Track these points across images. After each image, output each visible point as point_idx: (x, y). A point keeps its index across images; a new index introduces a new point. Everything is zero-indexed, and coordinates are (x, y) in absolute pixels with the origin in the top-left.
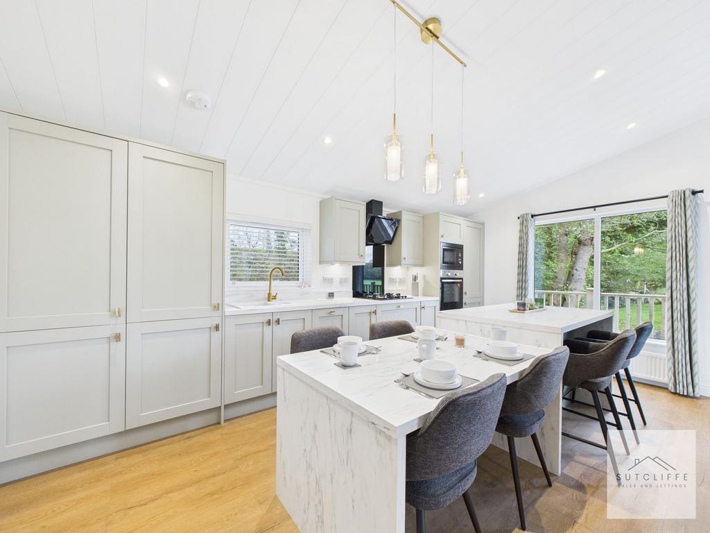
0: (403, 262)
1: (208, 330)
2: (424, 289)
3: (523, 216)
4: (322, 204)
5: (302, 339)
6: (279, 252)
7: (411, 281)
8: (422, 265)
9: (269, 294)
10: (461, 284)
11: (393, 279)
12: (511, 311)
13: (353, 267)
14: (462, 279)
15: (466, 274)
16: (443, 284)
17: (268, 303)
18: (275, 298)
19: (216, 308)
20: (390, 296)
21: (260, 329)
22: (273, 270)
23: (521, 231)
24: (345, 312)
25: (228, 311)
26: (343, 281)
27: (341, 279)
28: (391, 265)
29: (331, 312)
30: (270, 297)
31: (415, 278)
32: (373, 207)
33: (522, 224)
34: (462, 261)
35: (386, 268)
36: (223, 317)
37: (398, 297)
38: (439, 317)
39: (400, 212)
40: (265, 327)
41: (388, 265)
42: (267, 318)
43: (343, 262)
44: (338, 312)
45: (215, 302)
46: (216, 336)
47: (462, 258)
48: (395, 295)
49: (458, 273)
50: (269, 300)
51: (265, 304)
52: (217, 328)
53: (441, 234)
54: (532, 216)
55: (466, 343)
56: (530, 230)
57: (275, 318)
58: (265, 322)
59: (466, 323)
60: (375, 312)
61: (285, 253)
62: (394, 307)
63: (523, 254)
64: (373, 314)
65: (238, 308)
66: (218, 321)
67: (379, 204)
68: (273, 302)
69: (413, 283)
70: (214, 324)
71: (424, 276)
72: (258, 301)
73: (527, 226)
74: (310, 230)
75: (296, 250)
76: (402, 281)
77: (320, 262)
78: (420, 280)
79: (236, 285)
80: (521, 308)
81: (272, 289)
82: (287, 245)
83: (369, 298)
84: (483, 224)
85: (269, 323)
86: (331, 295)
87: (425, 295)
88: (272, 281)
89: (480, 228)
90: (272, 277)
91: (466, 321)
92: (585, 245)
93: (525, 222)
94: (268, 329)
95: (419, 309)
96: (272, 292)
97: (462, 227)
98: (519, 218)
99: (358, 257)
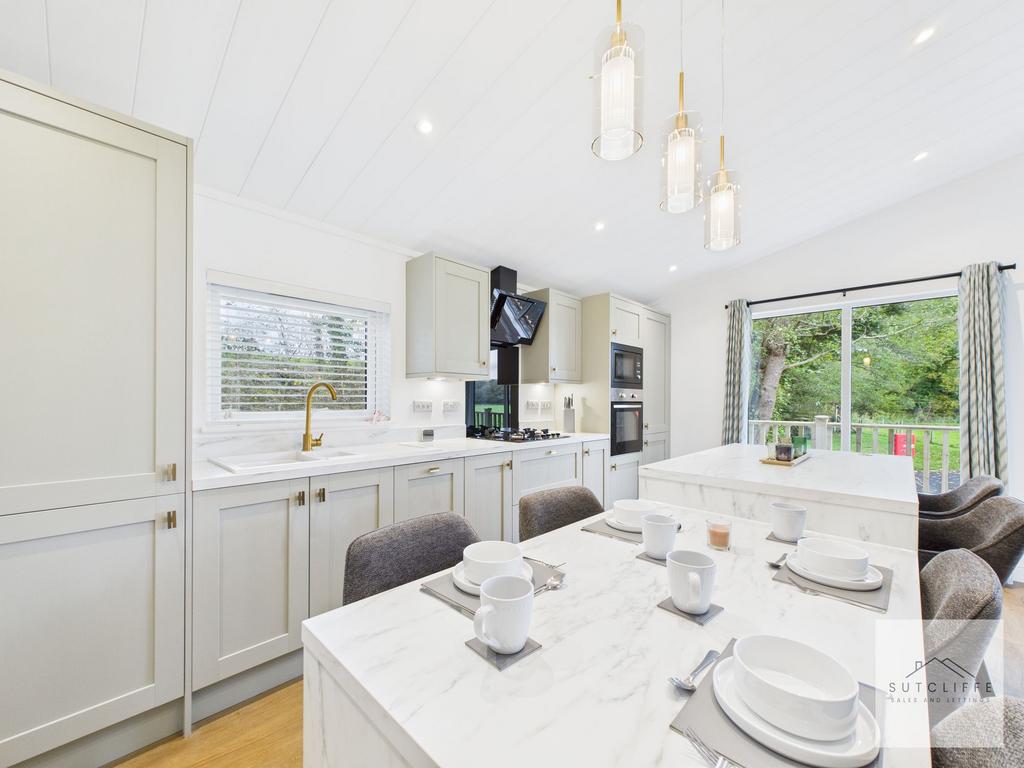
0: (551, 375)
1: (148, 527)
2: (583, 420)
3: (733, 304)
4: (411, 267)
5: (374, 556)
6: (334, 363)
7: (561, 407)
8: (580, 381)
9: (306, 437)
10: (640, 411)
11: (533, 405)
12: (764, 462)
13: (467, 383)
14: (641, 403)
15: (646, 395)
16: (614, 412)
17: (304, 453)
18: (318, 443)
19: (171, 474)
20: (532, 435)
21: (282, 514)
22: (315, 387)
23: (731, 327)
24: (456, 468)
25: (202, 477)
26: (448, 409)
27: (445, 405)
28: (530, 380)
29: (429, 469)
30: (308, 442)
31: (569, 403)
32: (502, 277)
33: (732, 316)
34: (641, 374)
35: (522, 387)
36: (189, 494)
37: (546, 435)
38: (644, 477)
39: (546, 291)
40: (291, 509)
41: (527, 381)
42: (297, 489)
43: (449, 374)
44: (445, 468)
45: (165, 460)
46: (169, 539)
47: (641, 369)
48: (539, 431)
49: (637, 394)
50: (305, 448)
51: (298, 459)
52: (171, 520)
53: (612, 329)
54: (748, 304)
55: (732, 541)
56: (745, 326)
57: (316, 487)
58: (292, 498)
59: (701, 491)
60: (510, 465)
61: (345, 363)
62: (542, 454)
63: (735, 364)
64: (508, 468)
65: (229, 470)
66: (173, 504)
67: (512, 274)
68: (314, 452)
69: (565, 411)
70: (164, 511)
71: (584, 400)
72: (282, 450)
73: (740, 320)
74: (388, 314)
75: (362, 359)
76: (547, 408)
77: (408, 375)
78: (577, 406)
79: (235, 420)
80: (783, 456)
81: (311, 425)
82: (350, 350)
83: (496, 438)
84: (668, 316)
85: (301, 499)
86: (428, 434)
87: (584, 430)
88: (312, 411)
89: (664, 321)
90: (311, 403)
91: (701, 486)
92: (776, 355)
93: (736, 312)
94: (299, 513)
95: (579, 456)
96: (311, 432)
97: (641, 318)
98: (727, 307)
99: (477, 364)
